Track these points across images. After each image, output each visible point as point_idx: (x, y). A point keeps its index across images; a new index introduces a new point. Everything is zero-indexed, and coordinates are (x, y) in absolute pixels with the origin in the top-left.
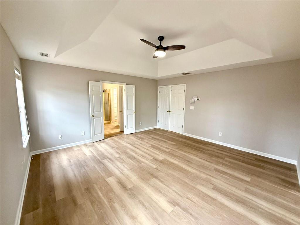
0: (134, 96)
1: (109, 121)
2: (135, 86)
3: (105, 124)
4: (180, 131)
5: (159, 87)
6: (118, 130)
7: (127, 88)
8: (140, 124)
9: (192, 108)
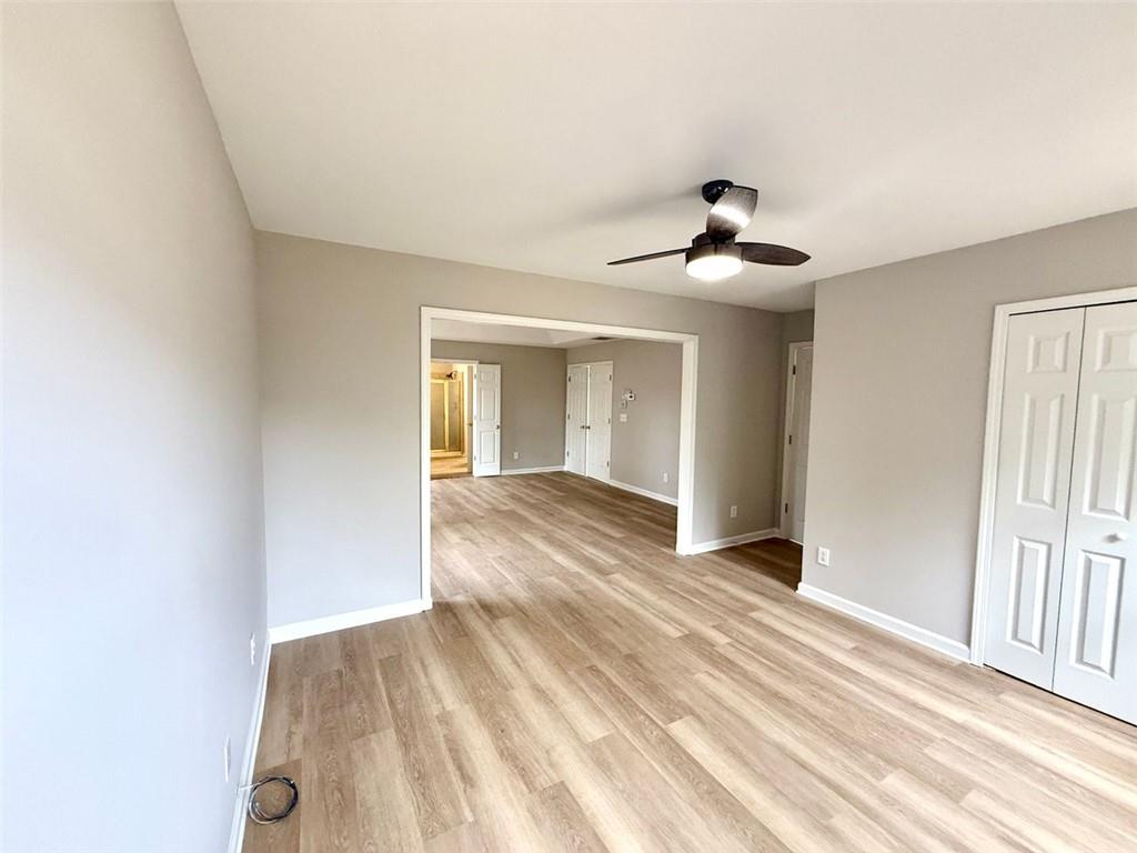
0: (498, 390)
1: (459, 453)
2: (499, 366)
3: (433, 459)
4: (602, 475)
5: (569, 366)
6: (466, 470)
7: (480, 372)
8: (516, 457)
9: (623, 418)
